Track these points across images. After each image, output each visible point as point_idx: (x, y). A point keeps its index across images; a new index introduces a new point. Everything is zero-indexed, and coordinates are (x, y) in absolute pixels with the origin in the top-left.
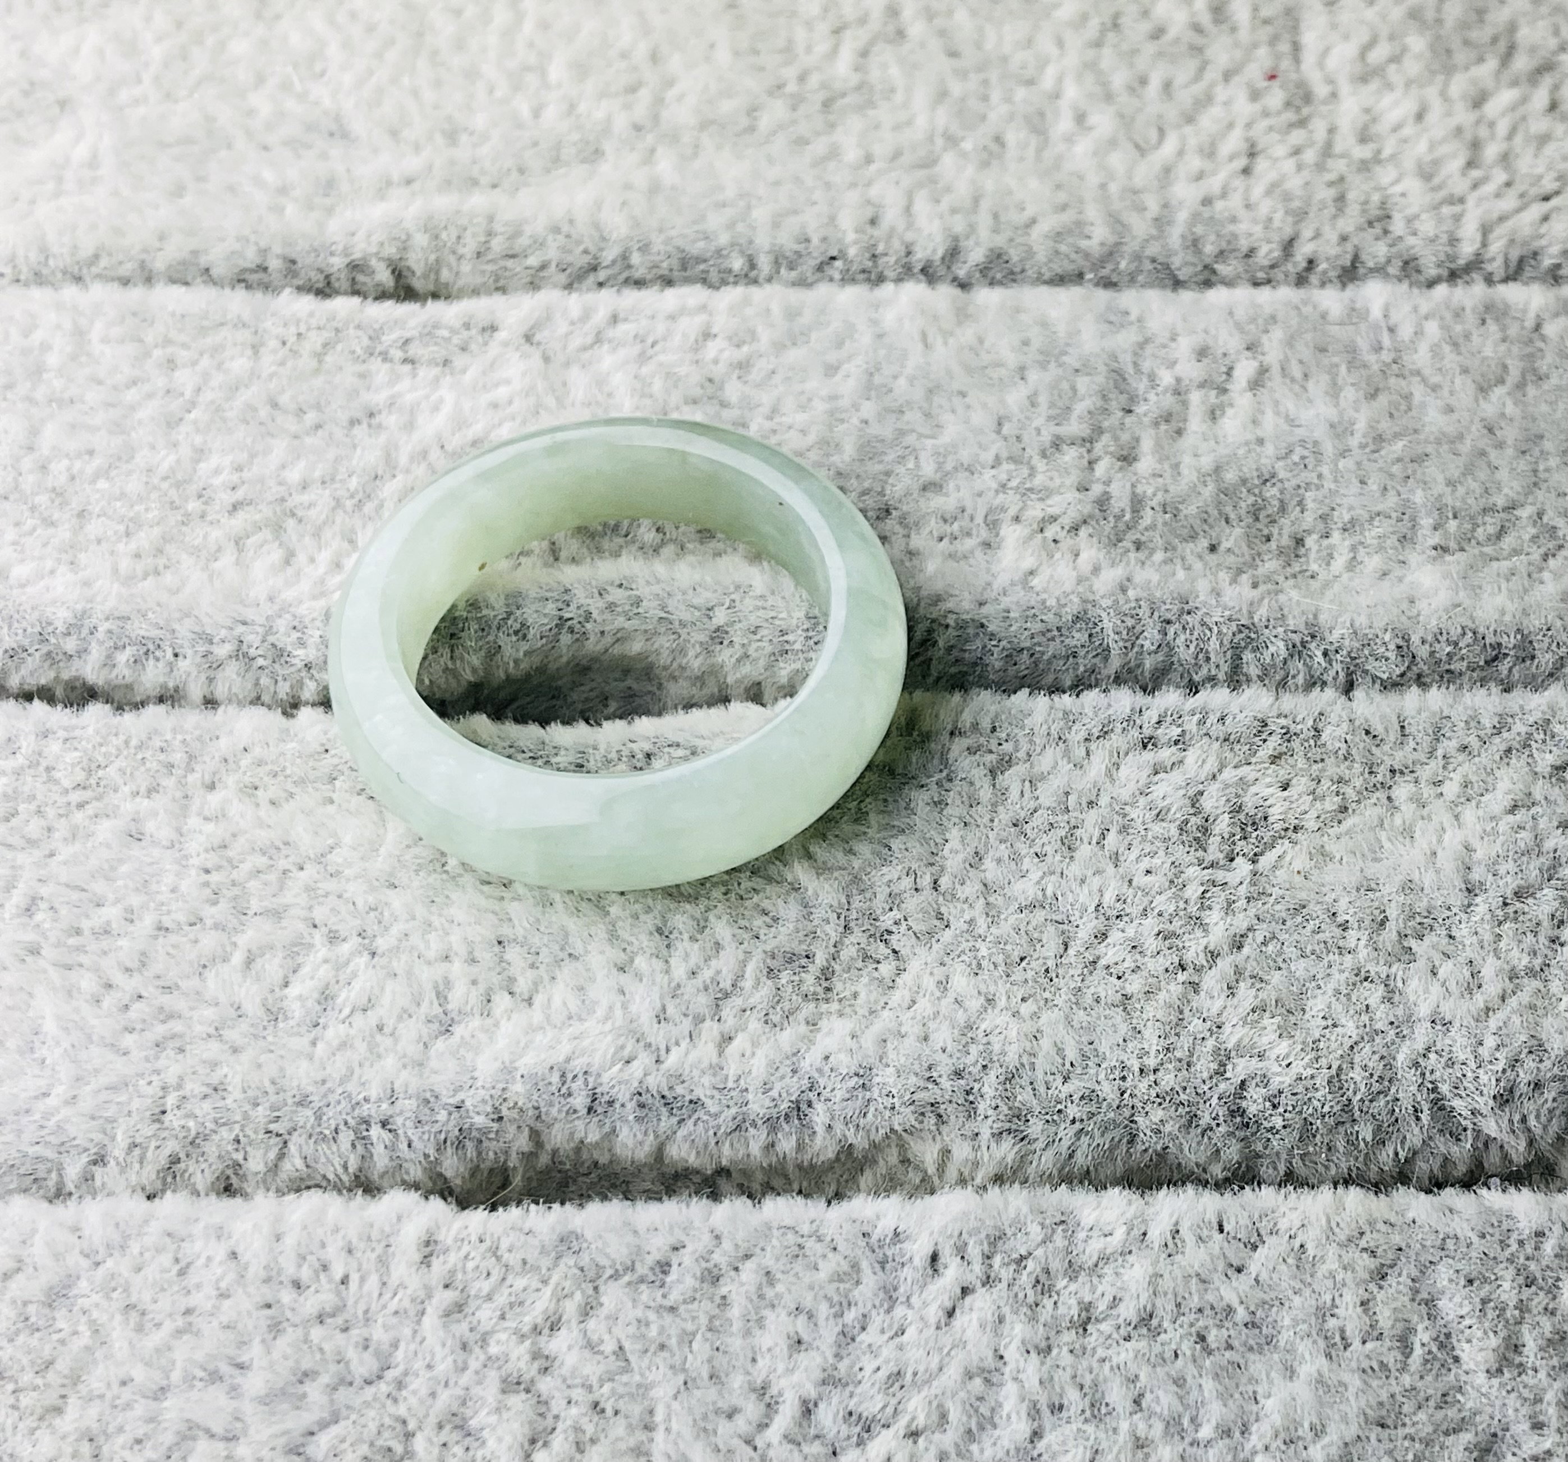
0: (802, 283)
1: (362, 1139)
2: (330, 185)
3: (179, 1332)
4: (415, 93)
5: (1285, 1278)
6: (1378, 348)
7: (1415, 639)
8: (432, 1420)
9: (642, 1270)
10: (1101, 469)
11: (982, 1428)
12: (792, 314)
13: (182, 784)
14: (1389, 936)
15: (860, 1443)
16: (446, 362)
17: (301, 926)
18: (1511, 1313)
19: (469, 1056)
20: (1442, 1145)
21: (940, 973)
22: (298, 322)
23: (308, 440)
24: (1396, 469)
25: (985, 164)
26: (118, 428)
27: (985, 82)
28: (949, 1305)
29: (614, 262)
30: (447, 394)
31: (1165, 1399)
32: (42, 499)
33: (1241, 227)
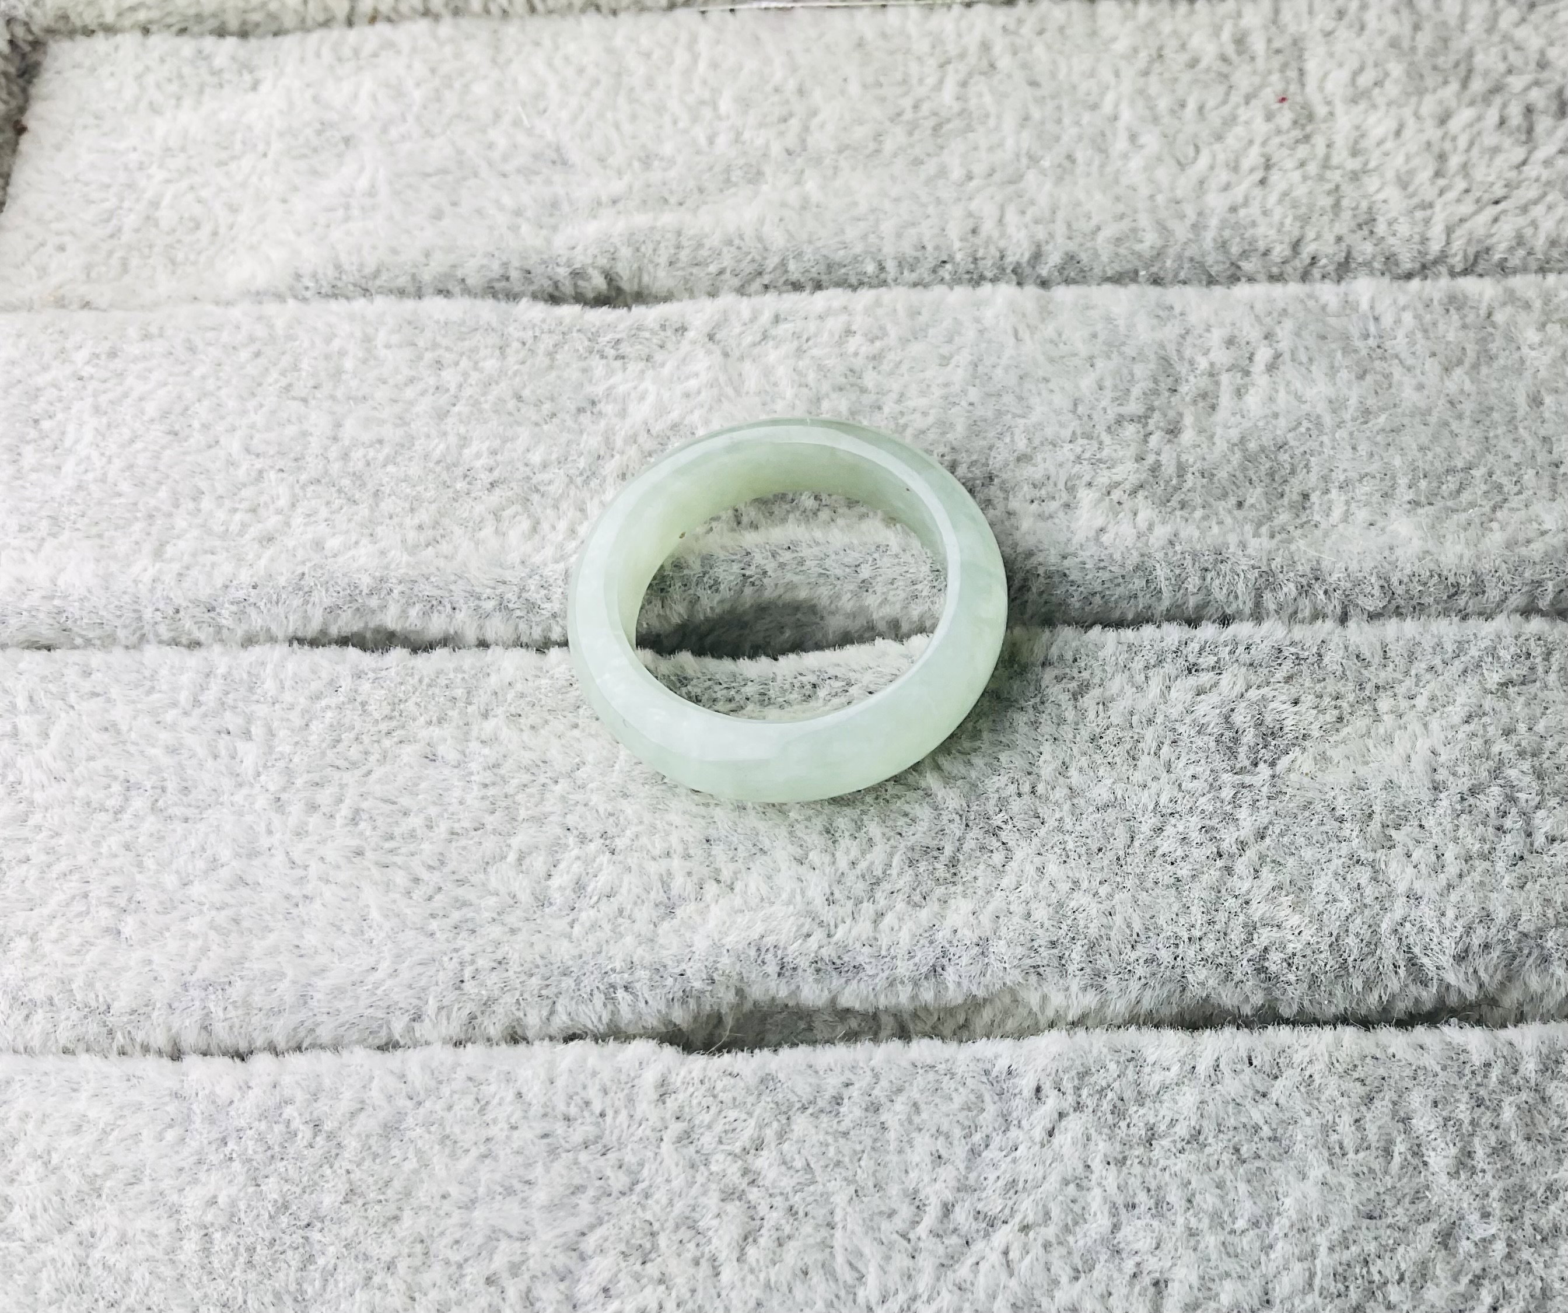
0: (920, 284)
1: (610, 998)
2: (555, 205)
3: (482, 1158)
4: (617, 126)
5: (1298, 1104)
6: (1366, 336)
7: (1395, 581)
8: (670, 1225)
9: (821, 1103)
10: (1154, 441)
11: (1076, 1223)
12: (914, 313)
13: (463, 713)
14: (1375, 826)
15: (987, 1235)
16: (648, 358)
17: (559, 831)
18: (1466, 1127)
19: (688, 935)
20: (1414, 990)
21: (1038, 860)
22: (534, 327)
23: (546, 427)
24: (1379, 438)
25: (1059, 180)
26: (402, 421)
27: (1059, 108)
28: (1049, 1126)
29: (775, 269)
30: (648, 384)
31: (1209, 1201)
32: (346, 482)
33: (1261, 230)
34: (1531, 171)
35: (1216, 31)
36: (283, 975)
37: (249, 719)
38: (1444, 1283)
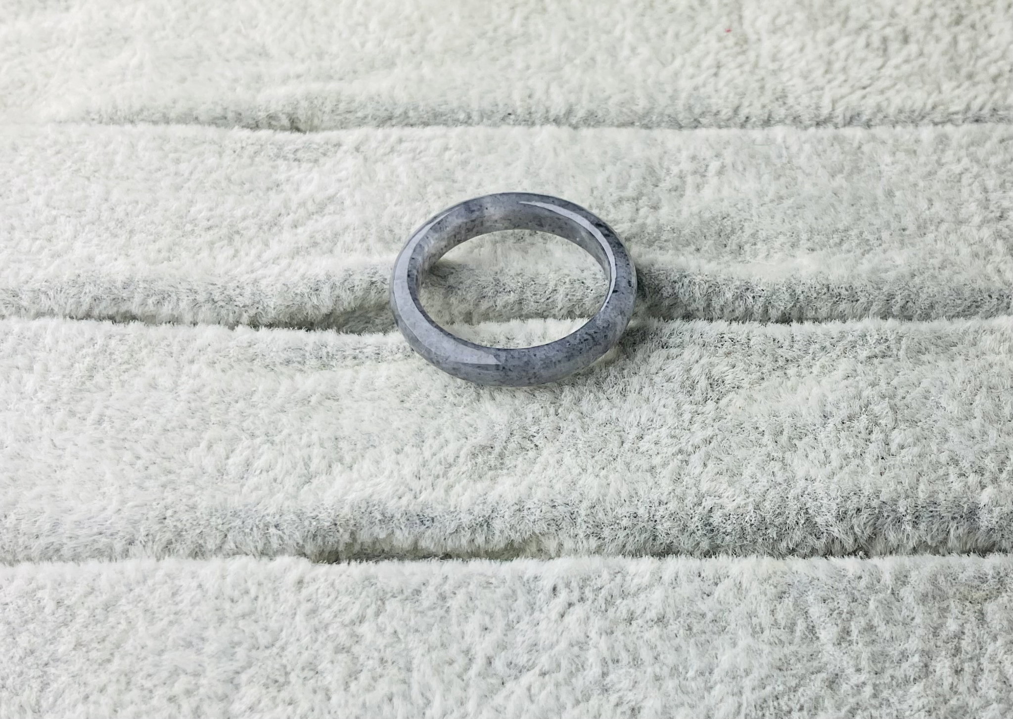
0: (495, 125)
1: (264, 533)
2: (259, 78)
3: (172, 623)
4: (302, 36)
5: (732, 599)
6: (780, 156)
7: (799, 291)
8: (299, 666)
9: (407, 593)
10: (642, 212)
11: (578, 670)
12: (489, 139)
13: (177, 361)
14: (784, 439)
15: (516, 678)
16: (316, 161)
17: (236, 430)
18: (845, 616)
19: (320, 494)
21: (558, 456)
22: (242, 142)
23: (246, 197)
24: (789, 212)
25: (586, 70)
26: (150, 190)
27: (587, 33)
28: (562, 611)
29: (400, 115)
30: (315, 174)
31: (670, 658)
32: (112, 224)
33: (713, 101)
34: (887, 71)
36: (43, 512)
37: (33, 359)
38: (830, 711)
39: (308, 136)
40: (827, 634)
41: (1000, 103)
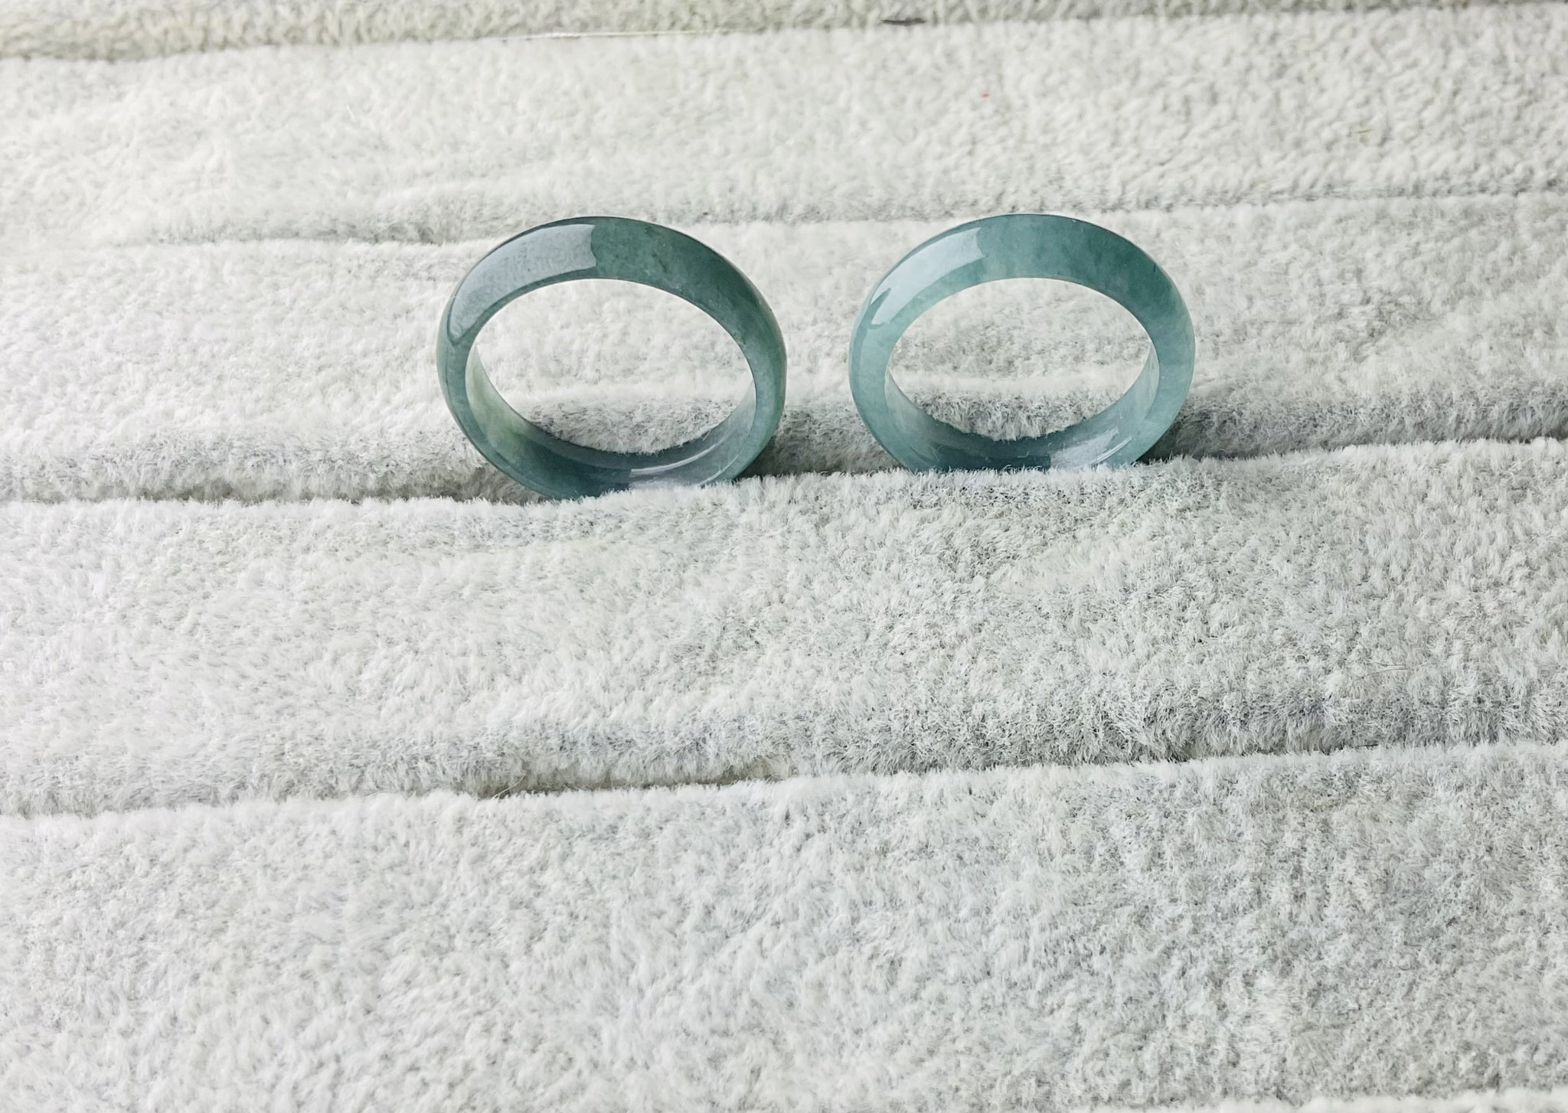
1: (412, 767)
2: (376, 179)
3: (300, 880)
4: (431, 121)
5: (1012, 820)
8: (466, 926)
9: (599, 831)
11: (821, 916)
13: (288, 549)
14: (1074, 621)
15: (743, 930)
17: (369, 636)
18: (1155, 834)
19: (482, 715)
20: (1112, 750)
21: (785, 655)
22: (358, 258)
25: (802, 154)
27: (801, 103)
28: (797, 844)
31: (937, 895)
33: (968, 187)
34: (1192, 140)
35: (930, 47)
36: (124, 751)
37: (100, 555)
38: (1139, 952)
39: (446, 248)
40: (1134, 858)
41: (1337, 176)
